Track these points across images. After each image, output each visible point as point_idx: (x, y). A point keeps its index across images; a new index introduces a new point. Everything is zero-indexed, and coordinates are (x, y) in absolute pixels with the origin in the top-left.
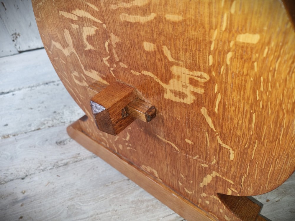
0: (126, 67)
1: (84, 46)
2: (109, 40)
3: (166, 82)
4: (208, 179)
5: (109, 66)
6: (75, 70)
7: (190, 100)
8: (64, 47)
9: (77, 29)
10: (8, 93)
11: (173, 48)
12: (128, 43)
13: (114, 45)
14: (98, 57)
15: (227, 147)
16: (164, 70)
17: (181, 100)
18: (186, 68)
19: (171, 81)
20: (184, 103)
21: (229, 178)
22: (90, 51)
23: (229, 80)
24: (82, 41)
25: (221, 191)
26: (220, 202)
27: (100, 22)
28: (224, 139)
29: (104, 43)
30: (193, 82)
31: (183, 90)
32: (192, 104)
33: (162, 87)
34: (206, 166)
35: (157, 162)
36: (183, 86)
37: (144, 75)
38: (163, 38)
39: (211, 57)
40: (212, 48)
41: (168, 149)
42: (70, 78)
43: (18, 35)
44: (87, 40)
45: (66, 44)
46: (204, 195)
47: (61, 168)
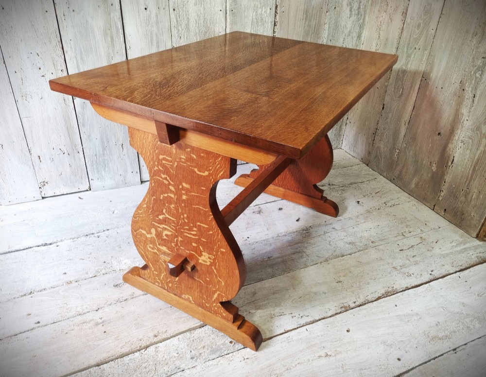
0: (183, 248)
1: (162, 237)
2: (177, 239)
3: (200, 256)
4: (216, 296)
5: (174, 246)
6: (151, 244)
7: (208, 263)
8: (148, 234)
9: (161, 230)
10: (50, 244)
11: (203, 247)
12: (186, 242)
13: (179, 240)
15: (221, 280)
16: (200, 253)
17: (206, 264)
18: (207, 254)
19: (202, 257)
21: (223, 294)
22: (165, 239)
23: (220, 259)
24: (162, 235)
25: (221, 301)
26: (221, 306)
27: (174, 232)
29: (174, 239)
30: (209, 258)
31: (207, 260)
32: (209, 265)
33: (199, 258)
34: (215, 289)
35: (192, 292)
37: (191, 253)
38: (200, 244)
39: (215, 253)
40: (215, 250)
41: (199, 284)
42: (145, 247)
43: (47, 183)
44: (165, 235)
45: (150, 233)
46: (215, 304)
47: (123, 302)
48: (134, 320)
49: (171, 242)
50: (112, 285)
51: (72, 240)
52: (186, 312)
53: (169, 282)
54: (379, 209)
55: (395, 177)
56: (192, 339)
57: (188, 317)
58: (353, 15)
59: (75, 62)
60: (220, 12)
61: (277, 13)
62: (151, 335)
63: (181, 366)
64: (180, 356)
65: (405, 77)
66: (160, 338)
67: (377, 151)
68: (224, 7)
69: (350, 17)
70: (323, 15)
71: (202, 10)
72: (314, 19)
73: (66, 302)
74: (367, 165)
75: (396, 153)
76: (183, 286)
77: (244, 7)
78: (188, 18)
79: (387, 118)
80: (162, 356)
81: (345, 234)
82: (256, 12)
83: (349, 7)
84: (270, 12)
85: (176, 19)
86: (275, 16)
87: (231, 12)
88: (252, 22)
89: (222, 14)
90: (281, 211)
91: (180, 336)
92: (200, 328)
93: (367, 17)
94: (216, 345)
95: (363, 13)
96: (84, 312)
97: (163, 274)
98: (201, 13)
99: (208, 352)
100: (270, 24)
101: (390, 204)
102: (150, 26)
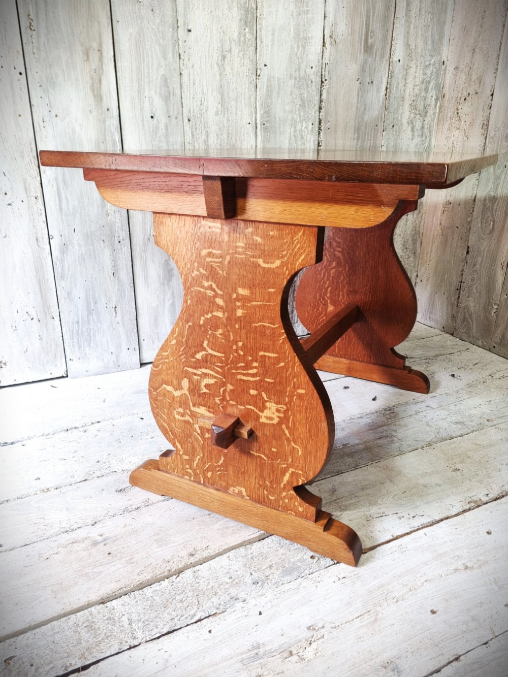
0: (234, 403)
1: (199, 390)
2: (224, 388)
3: (262, 411)
4: (287, 477)
5: (219, 403)
6: (180, 407)
7: (276, 421)
8: (176, 390)
9: (198, 379)
10: (12, 443)
11: (268, 394)
12: (239, 390)
13: (228, 390)
14: (212, 398)
15: (297, 447)
16: (261, 405)
17: (271, 422)
18: (275, 403)
19: (265, 411)
20: (272, 424)
21: (299, 470)
22: (205, 393)
23: (296, 409)
24: (200, 387)
25: (295, 485)
26: (295, 495)
27: (221, 377)
28: (295, 442)
29: (220, 389)
30: (277, 410)
31: (273, 416)
32: (277, 423)
33: (259, 415)
34: (285, 466)
35: (246, 478)
36: (272, 413)
37: (247, 408)
38: (262, 388)
39: (287, 399)
40: (287, 394)
41: (258, 461)
42: (170, 415)
43: (5, 364)
44: (205, 386)
45: (179, 387)
46: (284, 494)
47: (133, 512)
48: (154, 535)
49: (214, 396)
50: (114, 490)
51: (45, 437)
53: (208, 470)
54: (484, 382)
55: (496, 343)
57: (239, 526)
58: (416, 136)
59: (55, 185)
60: (248, 126)
61: (321, 130)
62: (184, 553)
63: (239, 596)
64: (235, 582)
65: (496, 205)
66: (199, 556)
67: (465, 313)
68: (254, 119)
69: (412, 139)
70: (379, 134)
71: (225, 122)
72: (368, 140)
73: (43, 516)
74: (452, 335)
75: (494, 310)
76: (231, 469)
77: (280, 119)
78: (207, 132)
79: (475, 265)
80: (206, 584)
81: (446, 413)
82: (295, 127)
83: (410, 126)
84: (312, 128)
85: (192, 133)
86: (319, 133)
87: (263, 126)
88: (290, 140)
89: (250, 128)
90: (347, 390)
91: (231, 554)
92: (259, 541)
93: (433, 140)
94: (289, 563)
95: (428, 135)
96: (72, 528)
97: (198, 457)
98: (224, 126)
99: (278, 572)
100: (312, 144)
101: (497, 376)
102: (157, 140)
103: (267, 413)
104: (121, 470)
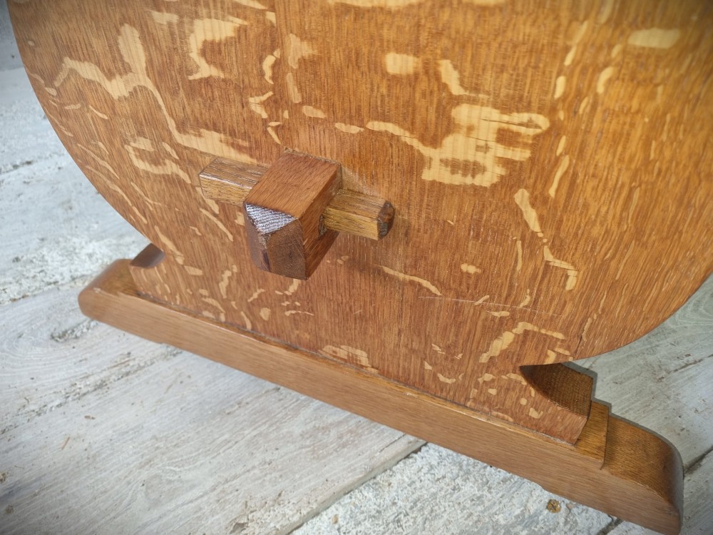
0: (320, 114)
1: (186, 70)
2: (277, 53)
3: (435, 142)
4: (506, 340)
5: (265, 116)
6: (141, 133)
7: (491, 175)
8: (110, 75)
9: (170, 24)
11: (468, 66)
12: (337, 57)
13: (293, 63)
14: (233, 95)
15: (564, 265)
16: (432, 116)
17: (469, 180)
18: (495, 106)
19: (448, 141)
20: (474, 187)
21: (555, 330)
22: (207, 81)
23: (596, 125)
24: (185, 56)
25: (530, 360)
26: (524, 383)
27: (259, 6)
28: (558, 250)
29: (261, 60)
30: (506, 137)
31: (480, 157)
32: (494, 186)
33: (421, 155)
34: (505, 314)
35: (371, 331)
36: (478, 148)
37: (372, 132)
38: (445, 42)
39: (561, 82)
40: (568, 61)
41: (409, 294)
42: (120, 160)
44: (203, 53)
45: (118, 66)
46: (488, 377)
47: (89, 396)
48: (141, 467)
49: (243, 91)
50: (46, 335)
52: (345, 406)
53: (260, 303)
56: (390, 514)
57: (352, 422)
92: (408, 457)
97: (228, 273)
103: (455, 146)
104: (68, 278)
